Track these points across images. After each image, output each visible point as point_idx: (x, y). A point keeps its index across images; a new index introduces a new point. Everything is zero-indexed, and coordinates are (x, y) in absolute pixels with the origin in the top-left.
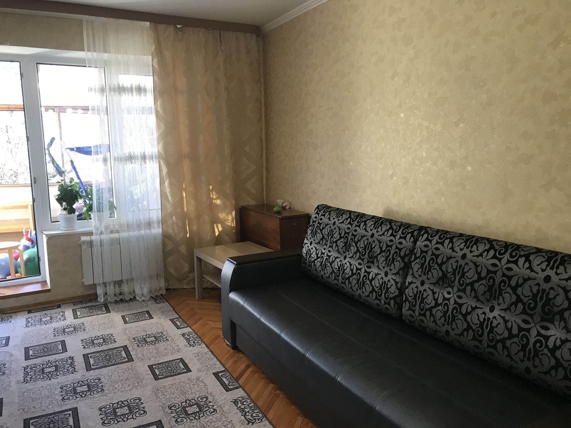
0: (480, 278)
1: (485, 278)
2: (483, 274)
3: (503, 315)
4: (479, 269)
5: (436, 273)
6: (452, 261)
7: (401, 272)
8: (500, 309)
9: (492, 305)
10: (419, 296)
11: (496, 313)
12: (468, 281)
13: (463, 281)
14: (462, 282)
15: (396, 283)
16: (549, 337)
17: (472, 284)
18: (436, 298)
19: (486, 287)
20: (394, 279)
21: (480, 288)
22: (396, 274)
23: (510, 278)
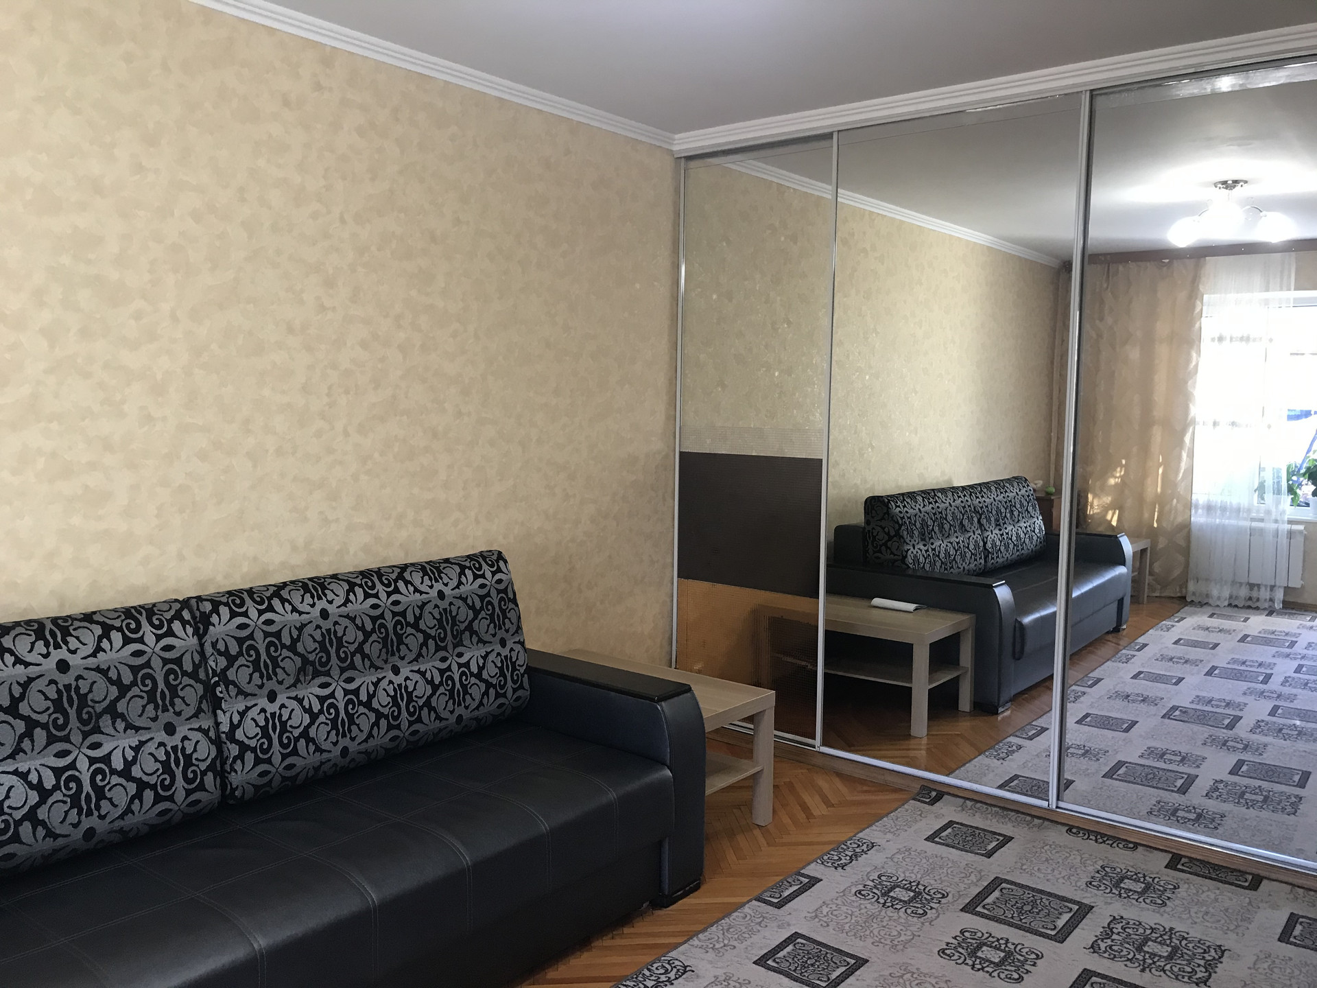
0: (367, 635)
1: (373, 630)
2: (369, 627)
3: (416, 668)
4: (358, 621)
5: (290, 664)
6: (309, 629)
7: (204, 706)
8: (409, 663)
9: (391, 664)
10: (275, 725)
11: (405, 671)
12: (352, 648)
13: (344, 652)
14: (343, 655)
15: (206, 732)
16: (468, 662)
17: (360, 649)
18: (307, 707)
19: (379, 643)
20: (197, 726)
21: (373, 648)
22: (196, 715)
23: (403, 614)
